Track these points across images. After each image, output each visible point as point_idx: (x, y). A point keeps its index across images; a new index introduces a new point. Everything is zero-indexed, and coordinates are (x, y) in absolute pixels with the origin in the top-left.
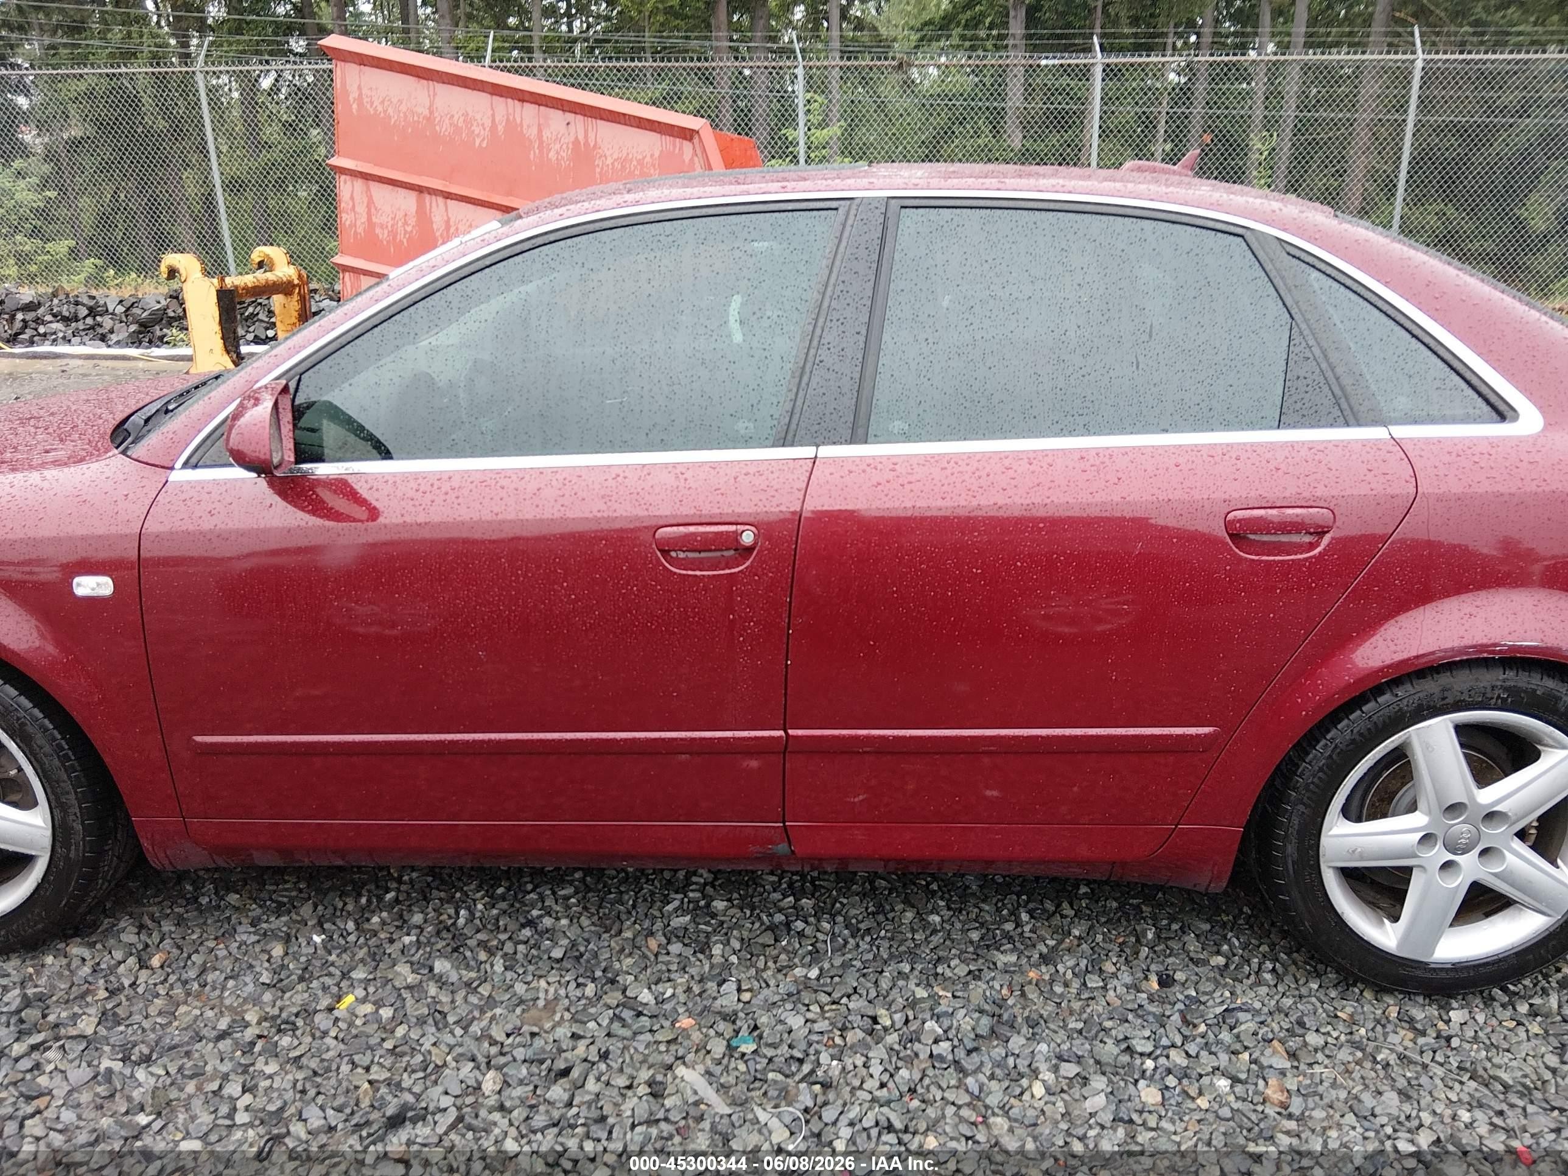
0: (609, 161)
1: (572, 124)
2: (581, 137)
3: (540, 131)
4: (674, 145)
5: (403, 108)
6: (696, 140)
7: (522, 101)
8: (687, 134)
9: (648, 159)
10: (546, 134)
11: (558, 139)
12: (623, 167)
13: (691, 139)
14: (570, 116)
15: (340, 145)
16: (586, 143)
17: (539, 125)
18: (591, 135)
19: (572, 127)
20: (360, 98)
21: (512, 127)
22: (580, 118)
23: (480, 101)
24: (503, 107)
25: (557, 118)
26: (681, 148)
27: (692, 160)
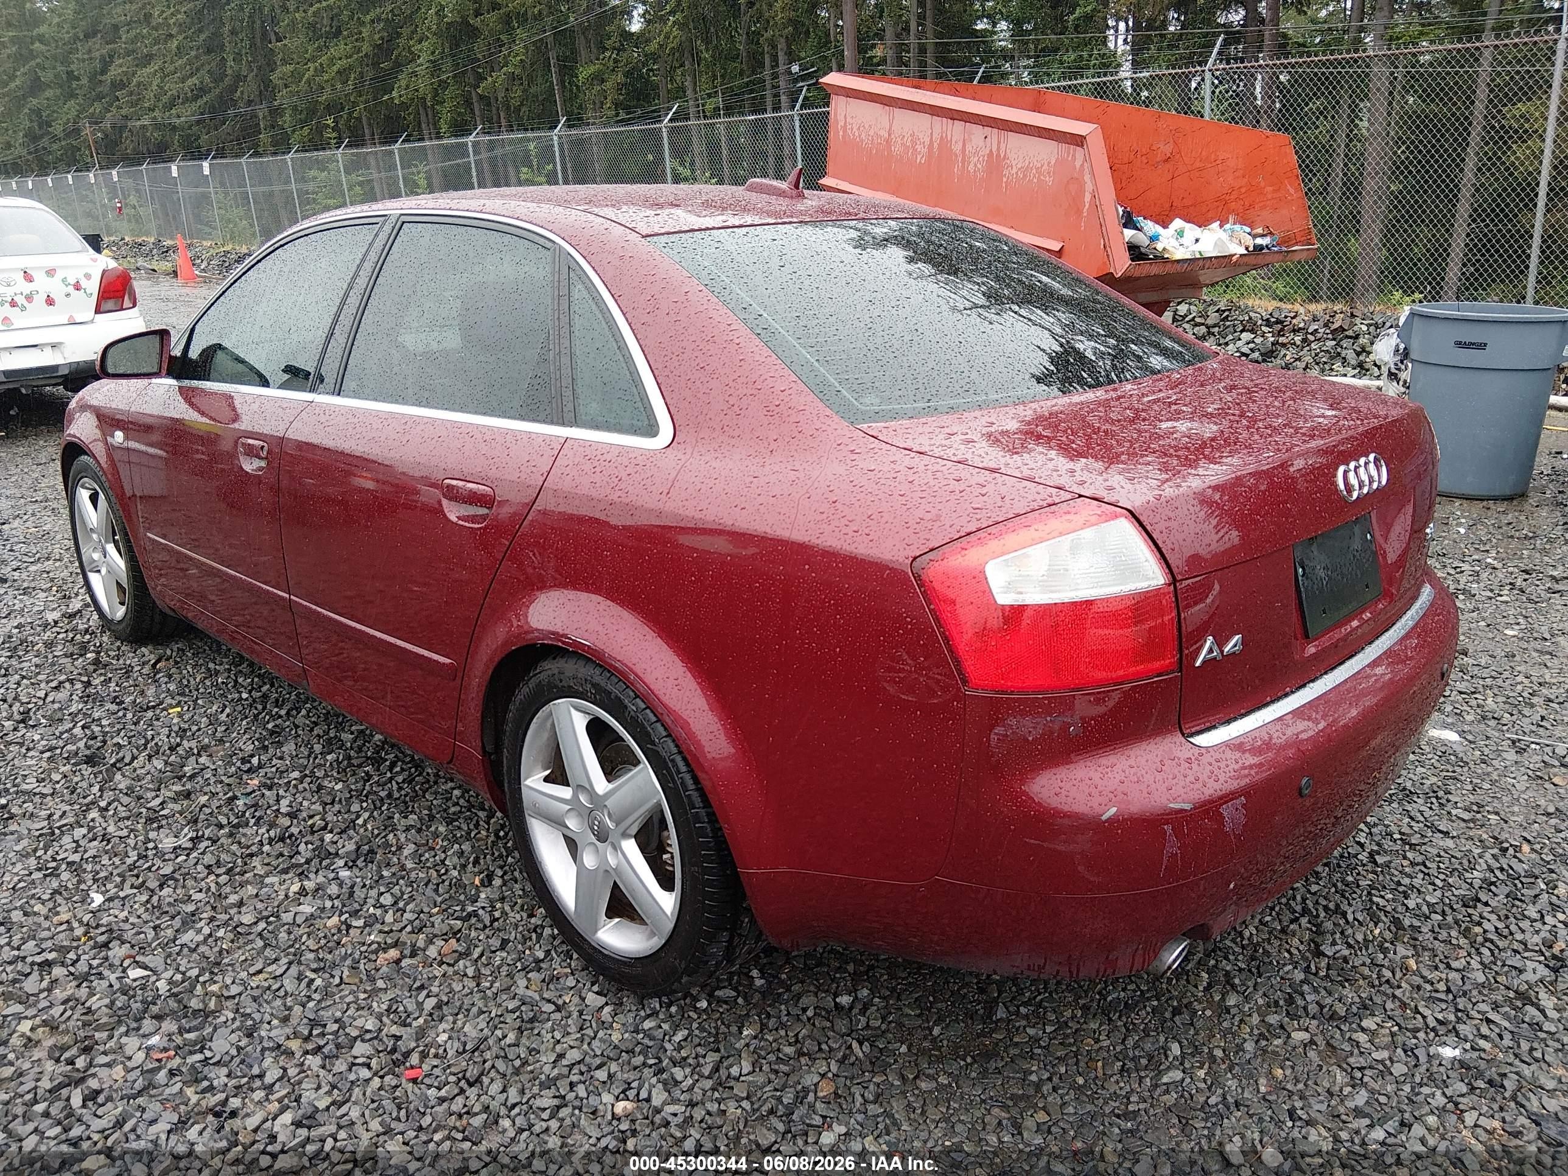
0: (1014, 171)
1: (989, 138)
2: (994, 150)
3: (964, 145)
4: (1068, 152)
5: (871, 133)
6: (1086, 146)
7: (953, 119)
8: (1078, 141)
9: (1045, 167)
10: (969, 148)
11: (976, 153)
12: (1025, 176)
13: (1081, 145)
14: (988, 130)
15: (830, 168)
16: (998, 155)
17: (964, 140)
18: (1003, 146)
19: (989, 141)
20: (845, 128)
21: (944, 143)
22: (995, 132)
23: (923, 120)
24: (940, 125)
25: (977, 133)
26: (1073, 155)
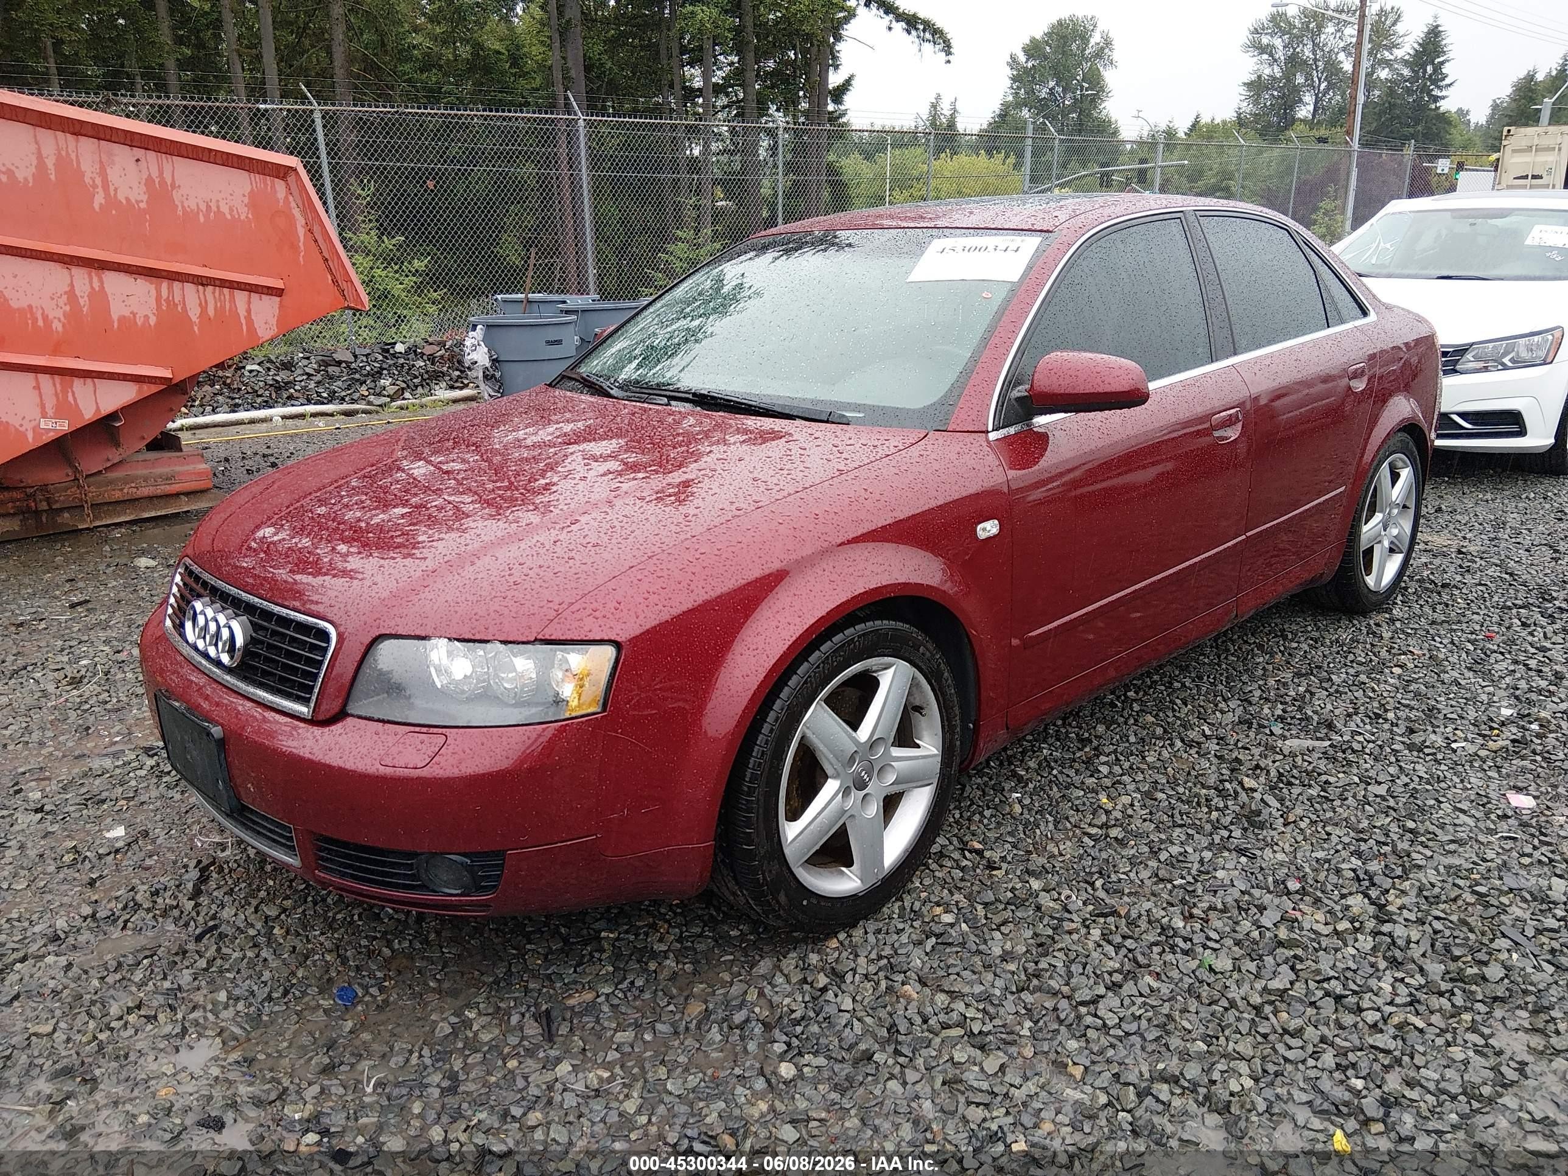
0: (192, 201)
1: (143, 160)
3: (103, 168)
4: (266, 184)
6: (291, 179)
7: (77, 133)
8: (282, 172)
10: (111, 172)
13: (284, 178)
14: (139, 153)
16: (163, 182)
17: (101, 162)
18: (167, 172)
19: (143, 163)
21: (65, 164)
22: (151, 155)
24: (51, 141)
25: (123, 155)
26: (273, 186)
27: (286, 198)
